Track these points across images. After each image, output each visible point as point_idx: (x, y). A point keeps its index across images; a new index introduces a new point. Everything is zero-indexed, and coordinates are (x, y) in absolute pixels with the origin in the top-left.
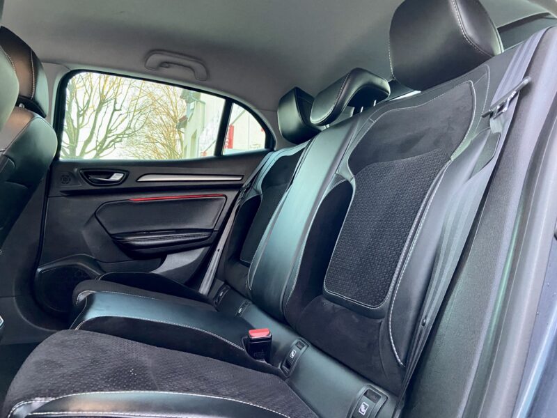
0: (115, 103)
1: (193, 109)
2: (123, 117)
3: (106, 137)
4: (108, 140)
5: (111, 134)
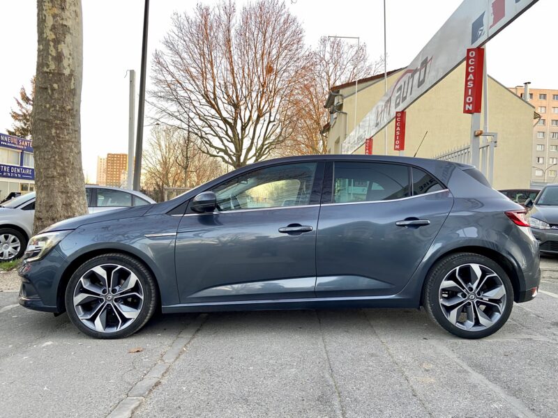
0: (270, 116)
1: (336, 118)
2: (276, 126)
3: (263, 145)
4: (265, 147)
5: (266, 142)
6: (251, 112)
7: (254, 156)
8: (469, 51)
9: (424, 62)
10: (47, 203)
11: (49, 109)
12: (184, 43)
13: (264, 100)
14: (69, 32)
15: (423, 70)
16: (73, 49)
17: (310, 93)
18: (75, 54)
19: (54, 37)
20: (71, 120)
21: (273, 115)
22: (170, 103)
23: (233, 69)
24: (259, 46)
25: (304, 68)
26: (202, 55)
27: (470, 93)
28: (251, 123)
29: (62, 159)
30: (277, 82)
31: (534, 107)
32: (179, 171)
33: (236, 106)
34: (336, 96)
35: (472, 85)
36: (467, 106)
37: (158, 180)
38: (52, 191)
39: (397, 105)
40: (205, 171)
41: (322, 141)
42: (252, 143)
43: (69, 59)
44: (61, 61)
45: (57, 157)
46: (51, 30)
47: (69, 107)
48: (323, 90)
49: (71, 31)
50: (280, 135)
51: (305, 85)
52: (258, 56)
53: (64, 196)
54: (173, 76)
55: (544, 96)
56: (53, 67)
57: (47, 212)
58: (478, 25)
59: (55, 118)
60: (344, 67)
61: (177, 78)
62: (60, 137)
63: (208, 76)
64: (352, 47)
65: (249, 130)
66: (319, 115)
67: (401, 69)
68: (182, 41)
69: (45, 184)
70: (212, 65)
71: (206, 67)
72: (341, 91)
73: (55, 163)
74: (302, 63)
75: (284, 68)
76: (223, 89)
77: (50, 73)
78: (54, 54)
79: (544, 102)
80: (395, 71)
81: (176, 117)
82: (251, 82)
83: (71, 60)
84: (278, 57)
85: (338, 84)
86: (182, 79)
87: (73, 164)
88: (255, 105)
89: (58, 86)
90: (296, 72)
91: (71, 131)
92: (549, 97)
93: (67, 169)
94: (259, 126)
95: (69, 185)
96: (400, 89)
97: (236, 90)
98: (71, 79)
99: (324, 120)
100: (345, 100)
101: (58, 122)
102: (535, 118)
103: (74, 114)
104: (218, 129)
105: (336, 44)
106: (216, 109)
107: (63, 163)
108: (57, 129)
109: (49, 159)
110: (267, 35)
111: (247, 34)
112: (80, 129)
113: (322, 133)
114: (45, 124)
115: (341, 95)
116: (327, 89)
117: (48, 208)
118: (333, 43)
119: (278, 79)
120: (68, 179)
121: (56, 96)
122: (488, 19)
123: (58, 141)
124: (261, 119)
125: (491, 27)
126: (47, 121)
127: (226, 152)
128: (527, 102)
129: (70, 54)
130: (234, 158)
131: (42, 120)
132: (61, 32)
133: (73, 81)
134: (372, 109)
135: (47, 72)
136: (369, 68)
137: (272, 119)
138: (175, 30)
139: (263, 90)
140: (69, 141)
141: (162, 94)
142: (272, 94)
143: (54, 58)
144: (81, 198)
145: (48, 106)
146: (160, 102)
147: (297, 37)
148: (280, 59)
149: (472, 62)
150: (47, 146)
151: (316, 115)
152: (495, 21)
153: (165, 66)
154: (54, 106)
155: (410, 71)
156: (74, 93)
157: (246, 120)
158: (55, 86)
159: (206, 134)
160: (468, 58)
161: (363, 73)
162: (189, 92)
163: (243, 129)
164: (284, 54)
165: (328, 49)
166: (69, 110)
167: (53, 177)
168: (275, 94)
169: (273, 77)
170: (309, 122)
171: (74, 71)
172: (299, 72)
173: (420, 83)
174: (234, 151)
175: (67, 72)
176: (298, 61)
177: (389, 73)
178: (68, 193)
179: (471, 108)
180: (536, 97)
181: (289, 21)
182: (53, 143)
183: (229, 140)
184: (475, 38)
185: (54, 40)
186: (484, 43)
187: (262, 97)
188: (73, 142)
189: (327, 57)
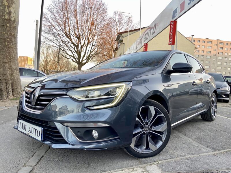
1: (120, 45)
2: (95, 47)
3: (90, 55)
4: (90, 56)
5: (91, 54)
6: (85, 41)
7: (86, 59)
8: (171, 21)
9: (155, 25)
10: (3, 73)
11: (5, 34)
12: (56, 10)
13: (90, 36)
14: (14, 3)
15: (155, 28)
16: (16, 10)
17: (109, 35)
18: (16, 12)
19: (7, 4)
20: (14, 39)
21: (94, 43)
22: (49, 35)
23: (77, 23)
24: (89, 14)
25: (107, 24)
26: (64, 15)
27: (171, 38)
28: (85, 45)
29: (10, 55)
30: (96, 29)
31: (195, 45)
32: (52, 65)
33: (79, 38)
34: (120, 36)
35: (172, 34)
36: (170, 42)
37: (43, 68)
38: (5, 68)
39: (145, 41)
40: (64, 65)
41: (114, 55)
42: (85, 54)
43: (14, 14)
44: (11, 15)
45: (7, 54)
46: (6, 1)
47: (13, 34)
48: (115, 34)
49: (15, 2)
50: (97, 51)
51: (107, 31)
52: (88, 18)
53: (10, 70)
54: (51, 23)
55: (199, 41)
56: (7, 17)
57: (3, 76)
58: (175, 12)
59: (7, 38)
60: (123, 25)
61: (53, 25)
62: (9, 46)
63: (66, 25)
64: (126, 17)
65: (84, 48)
66: (113, 44)
67: (146, 27)
68: (56, 9)
69: (2, 65)
70: (68, 20)
71: (66, 21)
72: (123, 35)
73: (7, 57)
74: (106, 22)
75: (99, 24)
76: (73, 31)
77: (6, 19)
78: (7, 11)
79: (199, 43)
80: (144, 28)
81: (52, 41)
82: (85, 28)
83: (15, 14)
84: (97, 19)
85: (121, 31)
86: (55, 25)
87: (14, 57)
88: (87, 38)
89: (9, 25)
90: (104, 26)
91: (14, 44)
92: (201, 41)
93: (12, 59)
94: (88, 47)
95: (12, 66)
96: (146, 35)
97: (79, 31)
98: (14, 22)
99: (115, 46)
100: (124, 38)
101: (9, 40)
102: (195, 49)
103: (15, 37)
104: (70, 47)
105: (120, 15)
106: (70, 39)
107: (10, 57)
108: (8, 42)
109: (4, 55)
110: (92, 9)
111: (84, 8)
112: (17, 43)
113: (114, 51)
114: (3, 40)
115: (123, 36)
116: (116, 33)
117: (4, 75)
118: (119, 14)
119: (96, 28)
120: (12, 63)
121: (8, 29)
122: (179, 10)
123: (8, 47)
124: (89, 44)
125: (179, 13)
126: (4, 39)
127: (74, 57)
128: (192, 43)
129: (14, 12)
130: (77, 60)
131: (2, 39)
132: (11, 3)
133: (15, 23)
134: (134, 43)
135: (4, 19)
136: (133, 26)
137: (94, 44)
138: (53, 4)
139: (90, 32)
140: (13, 48)
141: (46, 31)
142: (94, 34)
143: (7, 13)
144: (17, 71)
145: (4, 33)
146: (45, 35)
147: (105, 11)
148: (98, 19)
149: (172, 26)
150: (3, 50)
151: (112, 44)
152: (181, 11)
153: (48, 19)
154: (7, 33)
155: (150, 28)
156: (16, 28)
157: (83, 44)
158: (8, 25)
159: (65, 49)
160: (171, 24)
161: (131, 28)
162: (58, 31)
163: (82, 47)
164: (99, 18)
165: (117, 17)
166: (13, 35)
167: (6, 62)
168: (95, 34)
169: (94, 27)
170: (108, 46)
171: (15, 19)
172: (105, 26)
173: (154, 33)
174: (77, 57)
175: (13, 19)
176: (105, 21)
177: (142, 28)
178: (12, 69)
179: (171, 43)
180: (196, 41)
181: (102, 4)
182: (6, 48)
183: (75, 52)
184: (173, 17)
185: (7, 6)
186: (177, 19)
187: (89, 35)
188: (14, 48)
189: (117, 20)
